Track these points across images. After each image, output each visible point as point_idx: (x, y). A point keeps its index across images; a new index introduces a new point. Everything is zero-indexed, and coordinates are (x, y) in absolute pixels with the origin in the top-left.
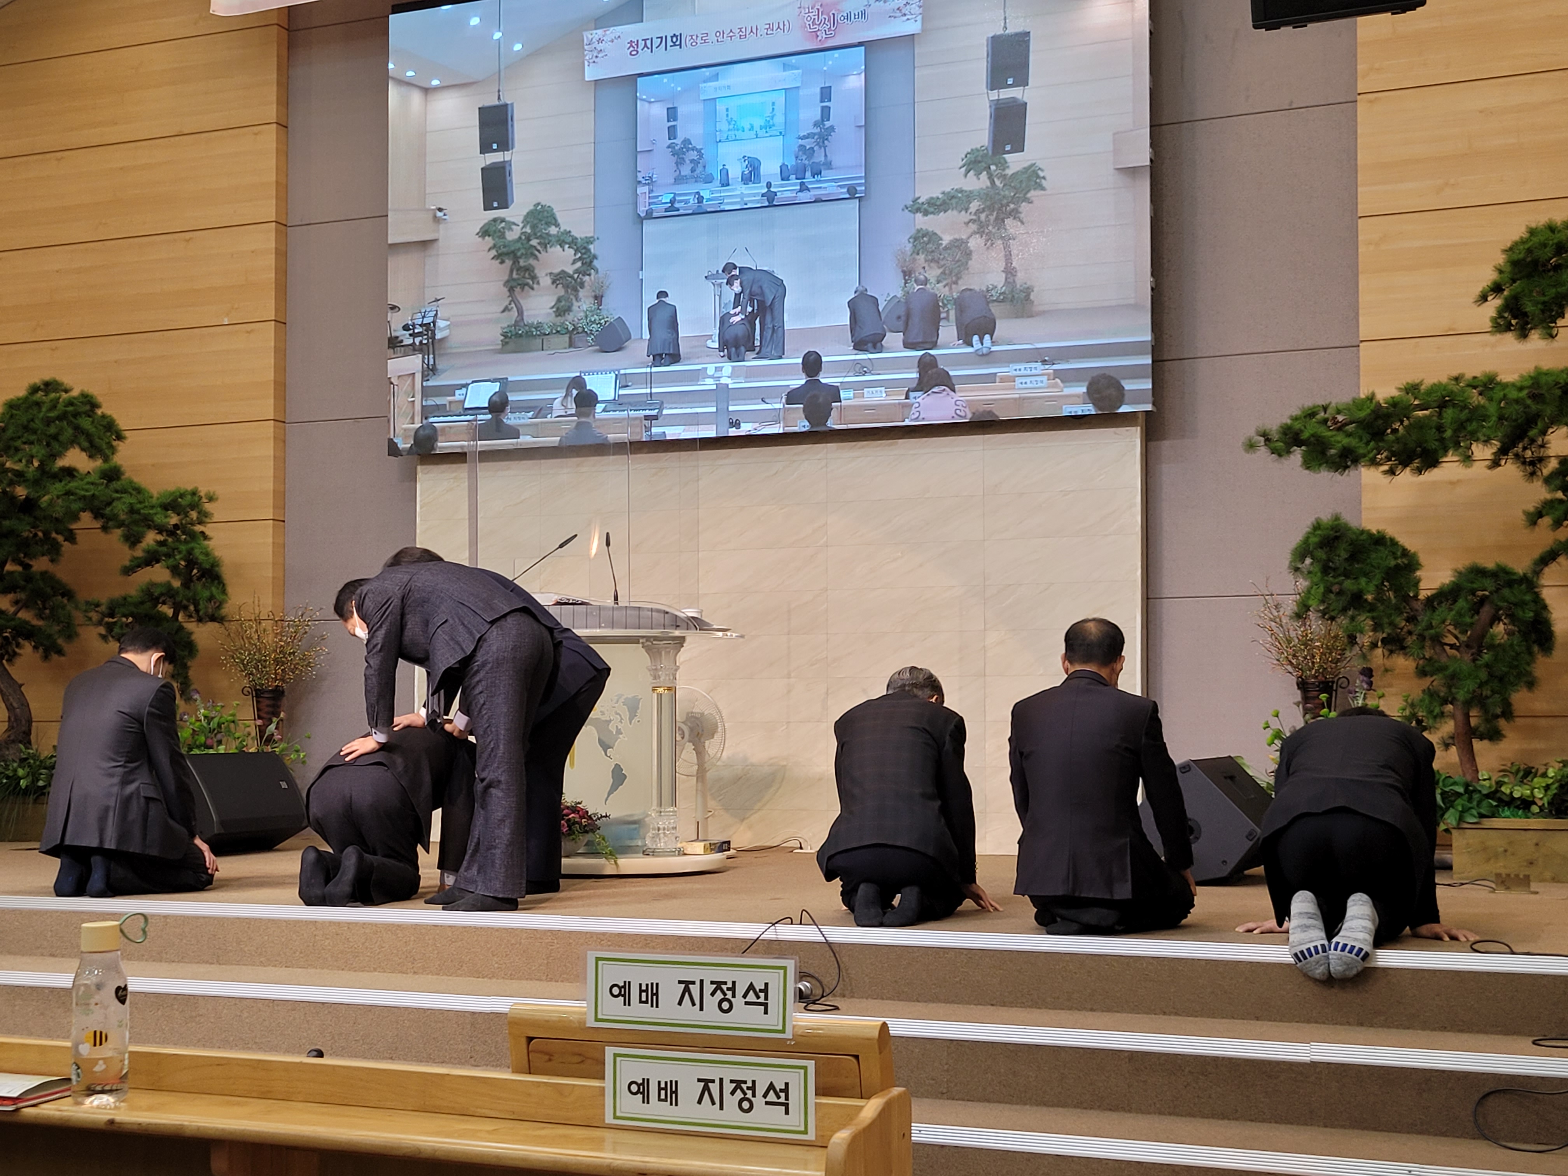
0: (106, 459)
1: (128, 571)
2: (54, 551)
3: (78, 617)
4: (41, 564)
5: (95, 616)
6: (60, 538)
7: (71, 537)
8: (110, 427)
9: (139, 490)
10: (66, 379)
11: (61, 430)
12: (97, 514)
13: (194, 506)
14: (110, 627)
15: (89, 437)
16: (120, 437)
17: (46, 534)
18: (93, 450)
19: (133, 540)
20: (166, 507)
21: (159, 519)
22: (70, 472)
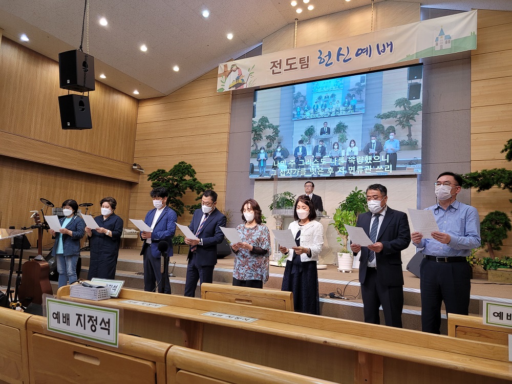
0: (193, 177)
1: (197, 200)
2: (181, 195)
3: (185, 209)
4: (178, 198)
5: (189, 209)
6: (182, 193)
7: (184, 193)
8: (194, 171)
9: (200, 183)
10: (186, 162)
11: (185, 171)
12: (191, 188)
13: (210, 187)
14: (191, 211)
15: (190, 173)
16: (195, 173)
17: (180, 192)
18: (192, 176)
19: (198, 193)
20: (205, 186)
21: (204, 189)
22: (185, 180)
